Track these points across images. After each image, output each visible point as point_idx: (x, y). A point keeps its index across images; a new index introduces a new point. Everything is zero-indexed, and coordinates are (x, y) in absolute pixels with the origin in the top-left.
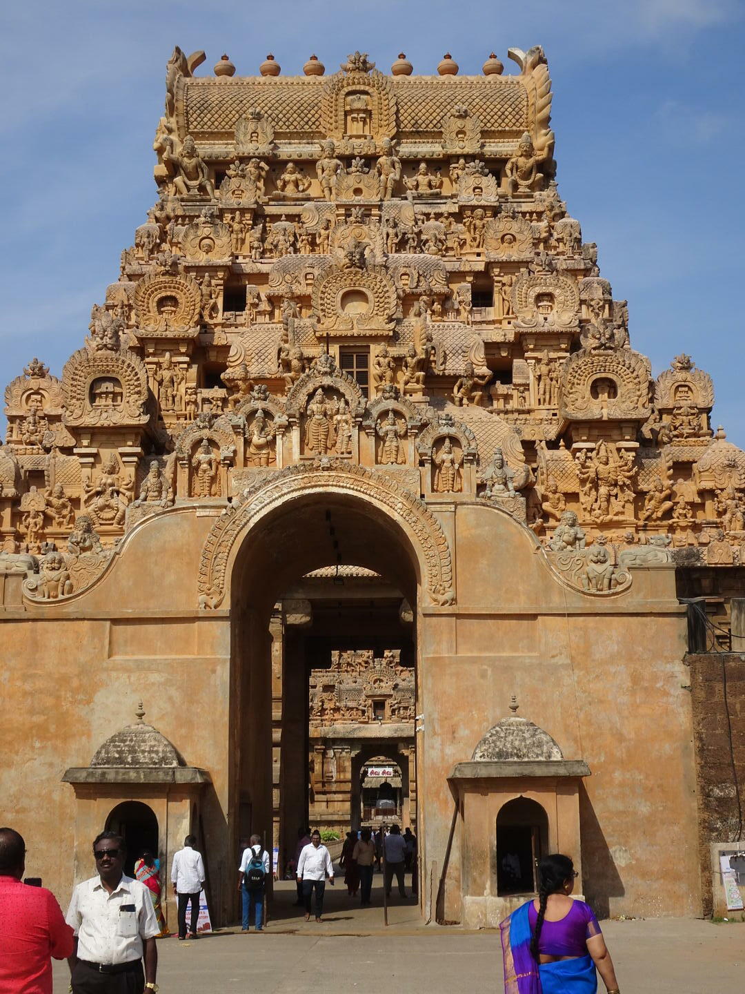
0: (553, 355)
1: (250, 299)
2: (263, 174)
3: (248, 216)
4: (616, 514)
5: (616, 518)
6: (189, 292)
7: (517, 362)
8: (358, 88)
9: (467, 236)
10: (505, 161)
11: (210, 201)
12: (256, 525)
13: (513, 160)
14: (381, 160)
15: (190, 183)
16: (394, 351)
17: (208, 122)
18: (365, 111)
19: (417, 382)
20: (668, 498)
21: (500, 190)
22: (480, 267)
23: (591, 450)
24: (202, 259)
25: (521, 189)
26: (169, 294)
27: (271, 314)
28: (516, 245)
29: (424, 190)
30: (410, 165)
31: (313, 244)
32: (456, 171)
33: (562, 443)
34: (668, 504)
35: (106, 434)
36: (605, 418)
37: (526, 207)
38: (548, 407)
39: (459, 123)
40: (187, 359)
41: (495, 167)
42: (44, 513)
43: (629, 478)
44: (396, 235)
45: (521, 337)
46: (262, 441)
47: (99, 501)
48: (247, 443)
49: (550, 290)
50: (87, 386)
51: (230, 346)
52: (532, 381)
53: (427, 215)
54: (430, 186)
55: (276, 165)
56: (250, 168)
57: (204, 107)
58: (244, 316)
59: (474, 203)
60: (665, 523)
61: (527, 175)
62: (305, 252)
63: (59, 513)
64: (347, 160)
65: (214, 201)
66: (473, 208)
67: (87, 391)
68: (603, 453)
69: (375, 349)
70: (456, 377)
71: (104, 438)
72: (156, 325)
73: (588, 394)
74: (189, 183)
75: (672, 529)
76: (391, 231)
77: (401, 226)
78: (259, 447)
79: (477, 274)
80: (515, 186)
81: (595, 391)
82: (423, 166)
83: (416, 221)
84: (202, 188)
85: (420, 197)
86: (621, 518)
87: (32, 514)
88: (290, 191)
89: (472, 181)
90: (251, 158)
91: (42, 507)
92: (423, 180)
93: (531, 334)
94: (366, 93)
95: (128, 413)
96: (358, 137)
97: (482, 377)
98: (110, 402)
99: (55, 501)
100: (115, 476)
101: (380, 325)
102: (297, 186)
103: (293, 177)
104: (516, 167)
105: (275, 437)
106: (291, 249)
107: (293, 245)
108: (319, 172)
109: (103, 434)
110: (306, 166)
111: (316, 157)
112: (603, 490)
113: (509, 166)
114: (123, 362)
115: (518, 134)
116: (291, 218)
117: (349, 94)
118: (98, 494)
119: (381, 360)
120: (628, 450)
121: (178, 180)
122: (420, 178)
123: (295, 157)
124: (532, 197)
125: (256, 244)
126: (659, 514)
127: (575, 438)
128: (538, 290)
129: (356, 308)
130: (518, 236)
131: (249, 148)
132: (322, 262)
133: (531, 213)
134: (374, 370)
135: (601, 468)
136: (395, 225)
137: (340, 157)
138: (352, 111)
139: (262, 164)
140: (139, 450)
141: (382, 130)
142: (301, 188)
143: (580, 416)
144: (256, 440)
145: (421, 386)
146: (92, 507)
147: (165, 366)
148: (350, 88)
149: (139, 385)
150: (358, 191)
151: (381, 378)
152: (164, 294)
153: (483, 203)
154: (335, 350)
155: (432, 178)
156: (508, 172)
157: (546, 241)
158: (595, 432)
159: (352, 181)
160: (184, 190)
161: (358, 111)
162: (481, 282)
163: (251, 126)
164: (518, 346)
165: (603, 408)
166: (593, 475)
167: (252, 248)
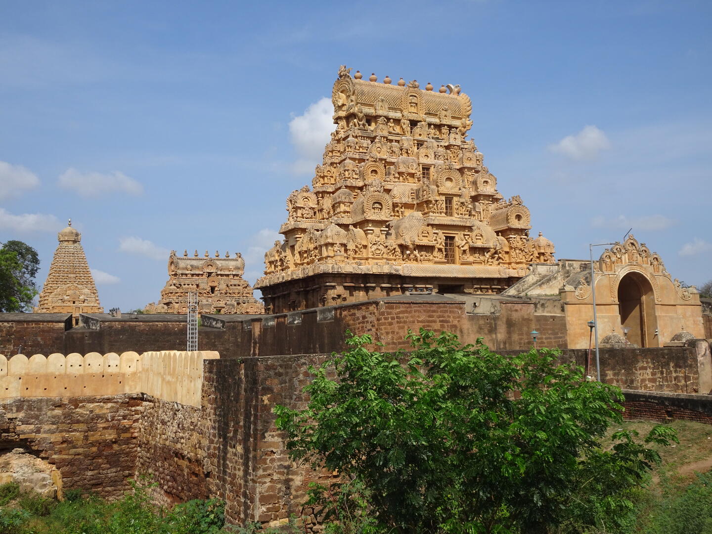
0: (487, 202)
1: (392, 172)
2: (386, 123)
4: (521, 259)
8: (413, 94)
10: (457, 128)
13: (460, 128)
15: (360, 123)
17: (364, 99)
18: (415, 103)
25: (463, 139)
28: (472, 162)
32: (444, 130)
33: (500, 234)
36: (520, 228)
39: (445, 112)
47: (375, 247)
52: (481, 211)
55: (388, 119)
57: (363, 93)
61: (463, 134)
64: (412, 121)
66: (454, 145)
67: (371, 207)
69: (455, 199)
71: (375, 224)
81: (515, 218)
82: (432, 126)
84: (364, 125)
87: (351, 250)
88: (392, 130)
89: (453, 136)
90: (381, 116)
94: (415, 96)
96: (414, 113)
98: (378, 211)
101: (456, 190)
102: (393, 128)
103: (392, 125)
104: (460, 131)
108: (403, 125)
110: (396, 121)
111: (400, 118)
113: (458, 130)
115: (460, 118)
116: (398, 141)
117: (411, 96)
119: (457, 203)
121: (355, 121)
123: (393, 117)
127: (509, 234)
129: (449, 184)
130: (472, 159)
131: (380, 112)
134: (454, 206)
137: (409, 120)
138: (411, 103)
139: (385, 119)
140: (387, 229)
141: (421, 112)
142: (395, 129)
143: (513, 227)
148: (411, 94)
149: (389, 206)
150: (420, 135)
153: (457, 144)
154: (443, 198)
155: (435, 131)
160: (358, 125)
161: (413, 103)
163: (380, 104)
165: (519, 225)
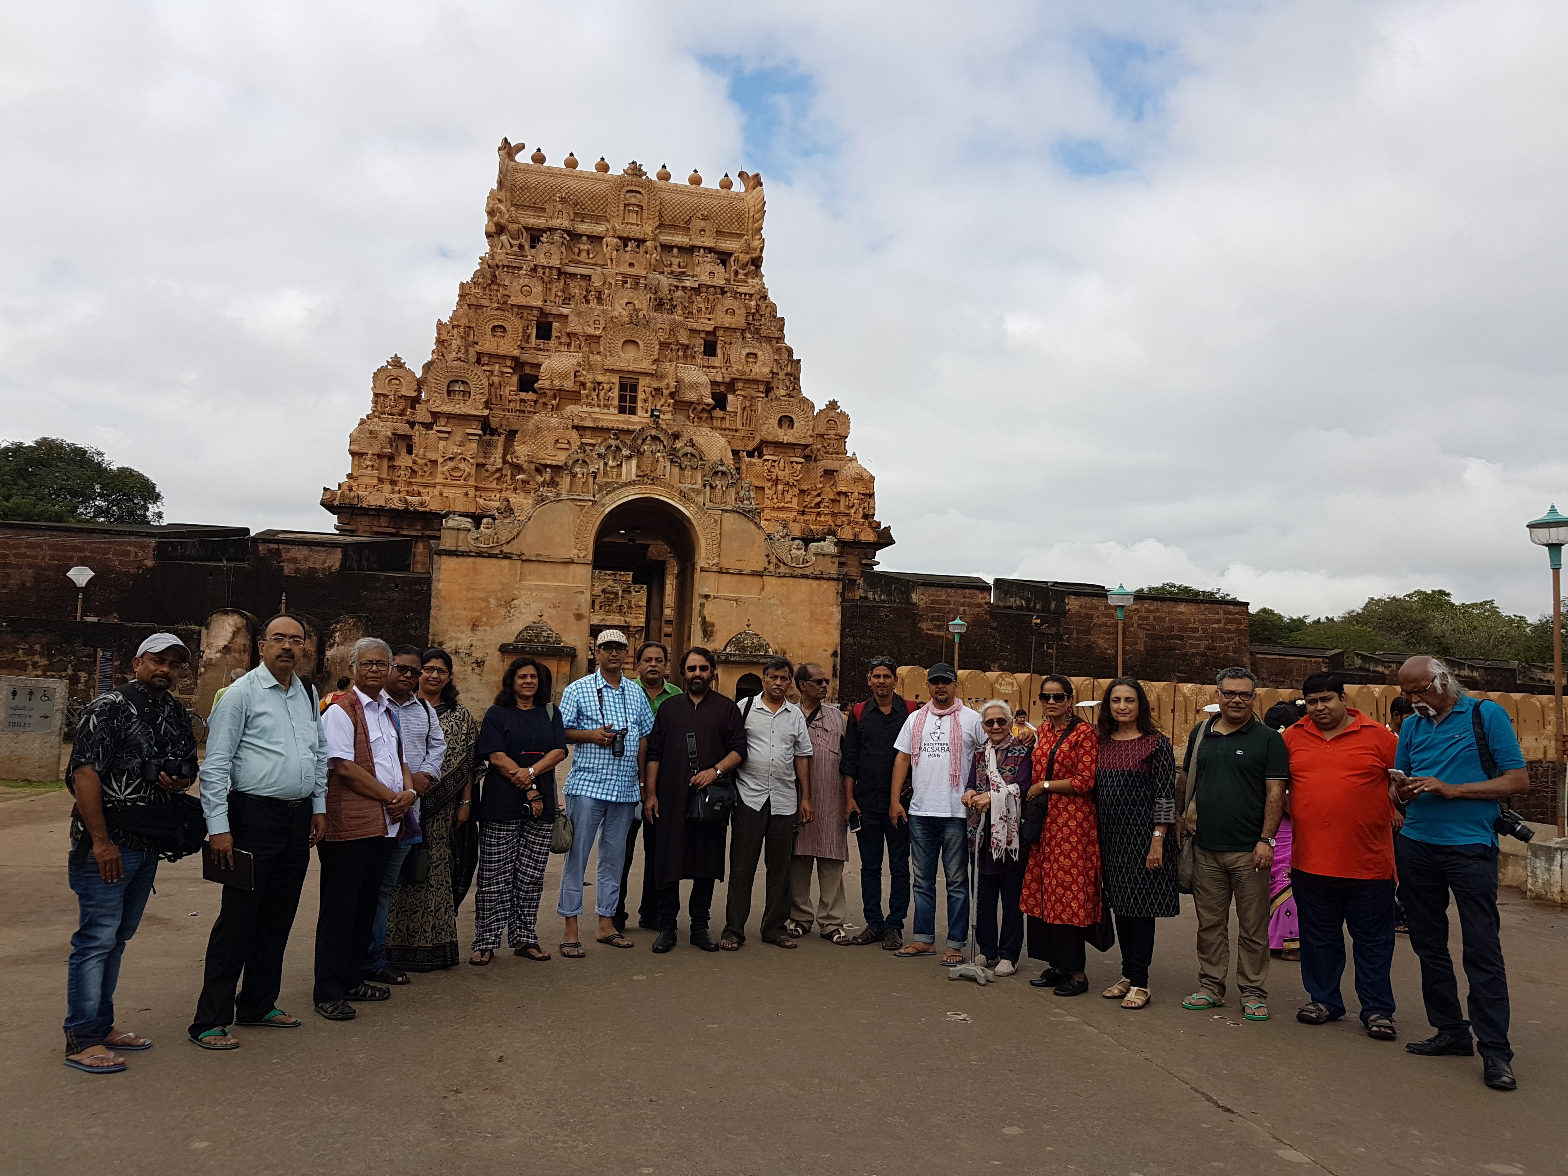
0: (754, 395)
1: (554, 333)
2: (566, 242)
3: (555, 272)
4: (787, 503)
5: (786, 505)
6: (514, 324)
7: (730, 397)
8: (634, 188)
9: (702, 306)
10: (731, 254)
11: (526, 257)
12: (609, 512)
13: (736, 255)
14: (648, 243)
16: (656, 384)
18: (639, 206)
19: (669, 405)
20: (819, 495)
21: (727, 276)
22: (710, 329)
23: (774, 461)
24: (522, 301)
25: (740, 276)
26: (500, 323)
27: (569, 345)
28: (735, 316)
29: (675, 268)
30: (667, 248)
31: (599, 299)
32: (698, 258)
33: (756, 454)
34: (819, 499)
35: (458, 419)
36: (785, 442)
37: (741, 290)
38: (748, 428)
39: (703, 224)
40: (511, 371)
41: (724, 257)
42: (411, 468)
43: (797, 481)
44: (656, 299)
45: (733, 381)
46: (614, 464)
47: (451, 464)
48: (605, 464)
49: (756, 351)
50: (446, 385)
51: (541, 365)
52: (739, 411)
53: (677, 287)
54: (679, 266)
55: (575, 236)
56: (556, 237)
58: (552, 343)
59: (709, 283)
60: (816, 510)
61: (744, 266)
62: (593, 304)
63: (421, 469)
64: (625, 240)
65: (529, 258)
66: (709, 286)
67: (445, 389)
68: (782, 464)
69: (643, 382)
70: (692, 403)
71: (456, 421)
72: (488, 344)
73: (776, 425)
74: (512, 241)
75: (819, 514)
76: (652, 296)
77: (659, 294)
78: (612, 467)
79: (707, 333)
80: (736, 273)
81: (780, 423)
82: (676, 251)
83: (670, 290)
84: (521, 246)
85: (672, 273)
86: (789, 505)
87: (403, 468)
88: (583, 257)
89: (709, 268)
90: (557, 230)
91: (410, 464)
92: (676, 261)
93: (741, 379)
94: (640, 193)
95: (474, 407)
96: (632, 224)
97: (708, 405)
98: (461, 397)
99: (419, 461)
100: (463, 448)
101: (646, 365)
102: (588, 254)
103: (586, 247)
104: (737, 260)
105: (621, 462)
106: (584, 300)
107: (585, 297)
108: (605, 247)
109: (454, 418)
110: (596, 239)
111: (602, 235)
112: (780, 487)
113: (733, 258)
114: (472, 371)
115: (741, 236)
116: (583, 277)
117: (629, 192)
118: (450, 459)
119: (646, 389)
120: (797, 463)
121: (504, 238)
122: (673, 259)
123: (587, 233)
124: (746, 282)
125: (559, 294)
126: (813, 505)
127: (765, 453)
128: (748, 350)
129: (631, 353)
130: (737, 311)
131: (556, 223)
132: (604, 312)
133: (745, 294)
134: (641, 396)
135: (780, 473)
136: (655, 293)
137: (619, 238)
138: (629, 205)
139: (565, 235)
140: (481, 432)
141: (649, 222)
142: (591, 256)
143: (770, 438)
144: (611, 463)
145: (671, 409)
146: (446, 468)
147: (496, 373)
148: (629, 188)
149: (483, 388)
150: (631, 265)
151: (645, 401)
152: (496, 324)
153: (715, 284)
154: (615, 379)
155: (681, 260)
156: (732, 263)
157: (753, 315)
158: (779, 450)
159: (627, 257)
160: (508, 246)
161: (634, 205)
162: (710, 338)
163: (558, 206)
164: (731, 385)
165: (786, 436)
166: (774, 477)
167: (556, 296)
